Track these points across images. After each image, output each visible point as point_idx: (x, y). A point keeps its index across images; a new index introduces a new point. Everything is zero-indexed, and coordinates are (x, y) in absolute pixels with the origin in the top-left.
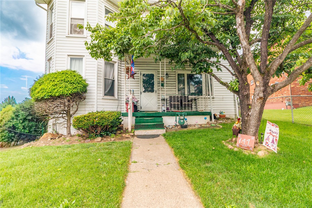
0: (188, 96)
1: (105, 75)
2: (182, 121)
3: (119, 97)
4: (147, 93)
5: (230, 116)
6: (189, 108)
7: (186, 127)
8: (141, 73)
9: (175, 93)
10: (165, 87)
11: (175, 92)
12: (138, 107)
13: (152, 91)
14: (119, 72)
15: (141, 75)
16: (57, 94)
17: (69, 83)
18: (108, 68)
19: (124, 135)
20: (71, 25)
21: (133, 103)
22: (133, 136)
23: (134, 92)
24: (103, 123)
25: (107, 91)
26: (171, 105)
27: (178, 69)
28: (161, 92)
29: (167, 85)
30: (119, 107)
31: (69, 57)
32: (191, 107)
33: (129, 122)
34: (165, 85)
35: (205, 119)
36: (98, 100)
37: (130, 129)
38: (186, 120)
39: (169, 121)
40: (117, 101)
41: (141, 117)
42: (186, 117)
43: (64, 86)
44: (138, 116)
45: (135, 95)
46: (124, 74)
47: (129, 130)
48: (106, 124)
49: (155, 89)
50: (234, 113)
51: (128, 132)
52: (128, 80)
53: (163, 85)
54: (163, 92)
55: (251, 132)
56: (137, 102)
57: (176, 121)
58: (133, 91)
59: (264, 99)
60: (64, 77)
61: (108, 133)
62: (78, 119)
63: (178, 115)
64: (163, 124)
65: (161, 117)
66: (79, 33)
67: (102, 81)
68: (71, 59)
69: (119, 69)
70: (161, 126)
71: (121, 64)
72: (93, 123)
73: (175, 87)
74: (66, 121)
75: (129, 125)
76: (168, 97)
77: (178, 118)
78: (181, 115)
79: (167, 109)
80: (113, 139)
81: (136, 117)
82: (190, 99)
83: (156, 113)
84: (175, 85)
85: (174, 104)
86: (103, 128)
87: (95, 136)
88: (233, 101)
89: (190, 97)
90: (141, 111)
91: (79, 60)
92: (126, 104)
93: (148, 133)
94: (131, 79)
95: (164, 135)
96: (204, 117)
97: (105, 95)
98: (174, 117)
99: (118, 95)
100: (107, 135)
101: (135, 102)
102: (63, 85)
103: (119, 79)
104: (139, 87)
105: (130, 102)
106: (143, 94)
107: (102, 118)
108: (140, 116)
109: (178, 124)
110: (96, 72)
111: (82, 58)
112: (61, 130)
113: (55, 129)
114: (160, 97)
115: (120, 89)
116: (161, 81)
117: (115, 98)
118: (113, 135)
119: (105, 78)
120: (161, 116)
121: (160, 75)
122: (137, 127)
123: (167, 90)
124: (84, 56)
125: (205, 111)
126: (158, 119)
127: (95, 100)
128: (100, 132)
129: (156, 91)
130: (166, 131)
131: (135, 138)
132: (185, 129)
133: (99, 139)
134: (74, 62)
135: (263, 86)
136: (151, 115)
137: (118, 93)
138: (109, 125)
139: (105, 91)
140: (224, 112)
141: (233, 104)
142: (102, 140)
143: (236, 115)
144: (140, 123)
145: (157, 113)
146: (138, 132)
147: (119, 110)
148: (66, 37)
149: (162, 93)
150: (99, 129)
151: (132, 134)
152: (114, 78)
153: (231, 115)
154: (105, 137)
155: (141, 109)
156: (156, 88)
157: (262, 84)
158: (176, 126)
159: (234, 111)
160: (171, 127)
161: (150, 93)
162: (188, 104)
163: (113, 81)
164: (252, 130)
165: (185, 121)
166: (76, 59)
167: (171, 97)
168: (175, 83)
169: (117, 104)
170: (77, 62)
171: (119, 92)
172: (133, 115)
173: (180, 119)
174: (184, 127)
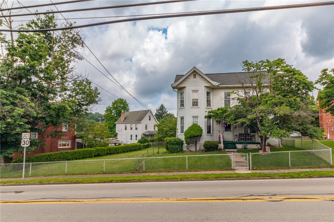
1: (207, 124)
3: (213, 134)
4: (227, 132)
7: (247, 149)
9: (243, 132)
10: (237, 129)
12: (224, 139)
14: (213, 121)
16: (197, 135)
18: (208, 120)
20: (193, 102)
22: (225, 151)
26: (240, 138)
32: (252, 140)
33: (221, 146)
34: (237, 128)
35: (257, 146)
36: (205, 136)
37: (222, 149)
38: (247, 146)
39: (239, 146)
40: (212, 136)
41: (226, 144)
42: (247, 145)
46: (215, 122)
49: (231, 130)
50: (278, 143)
52: (217, 125)
54: (236, 131)
56: (224, 137)
63: (243, 144)
66: (196, 106)
67: (206, 127)
68: (193, 117)
70: (236, 148)
76: (238, 134)
77: (243, 145)
78: (245, 144)
79: (238, 140)
84: (242, 127)
85: (242, 138)
89: (251, 134)
90: (226, 142)
91: (196, 118)
92: (219, 138)
93: (230, 150)
94: (219, 125)
95: (237, 151)
97: (208, 133)
98: (242, 145)
103: (213, 125)
104: (223, 129)
106: (225, 132)
109: (243, 148)
110: (204, 124)
114: (235, 134)
115: (213, 130)
117: (211, 134)
122: (225, 148)
126: (234, 145)
132: (246, 150)
136: (231, 143)
137: (212, 132)
139: (207, 131)
143: (279, 144)
144: (226, 146)
145: (233, 142)
146: (226, 150)
148: (191, 108)
158: (242, 148)
159: (278, 142)
160: (240, 149)
161: (229, 132)
163: (210, 126)
166: (194, 117)
167: (240, 134)
172: (223, 143)
173: (244, 146)
174: (245, 148)
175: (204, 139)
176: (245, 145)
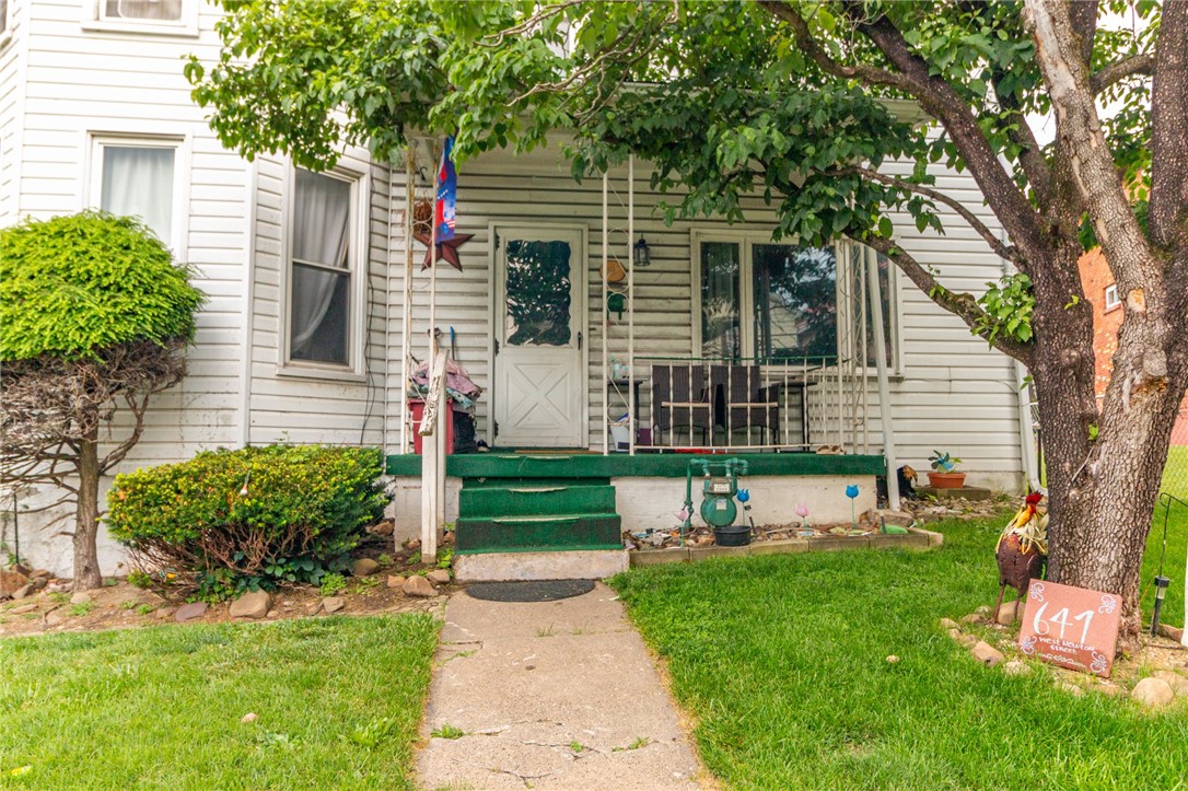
0: (756, 369)
1: (299, 245)
2: (722, 505)
3: (376, 366)
4: (528, 347)
5: (988, 480)
6: (763, 433)
7: (743, 537)
8: (497, 237)
9: (686, 347)
10: (630, 317)
11: (684, 344)
12: (479, 424)
13: (559, 336)
14: (378, 227)
15: (497, 246)
17: (90, 285)
18: (317, 208)
19: (393, 581)
21: (452, 402)
22: (447, 586)
23: (460, 342)
24: (277, 515)
25: (304, 336)
26: (661, 415)
27: (701, 215)
28: (605, 343)
29: (641, 304)
30: (374, 423)
31: (96, 141)
32: (776, 430)
33: (423, 504)
34: (630, 303)
35: (852, 493)
36: (257, 386)
37: (429, 549)
38: (744, 498)
39: (652, 505)
40: (362, 393)
41: (491, 479)
42: (742, 485)
43: (64, 304)
44: (476, 473)
45: (463, 355)
46: (401, 240)
47: (425, 551)
48: (296, 515)
49: (574, 326)
50: (1011, 465)
51: (420, 565)
52: (428, 273)
53: (617, 305)
54: (618, 343)
55: (1101, 573)
56: (473, 396)
57: (689, 503)
58: (454, 335)
59: (1172, 386)
60: (67, 253)
61: (308, 567)
62: (139, 486)
63: (698, 473)
64: (618, 519)
65: (607, 480)
67: (281, 276)
68: (111, 154)
69: (378, 213)
70: (604, 531)
71: (387, 183)
72: (223, 510)
73: (683, 318)
74: (75, 497)
75: (425, 527)
76: (646, 370)
77: (698, 486)
78: (719, 473)
79: (642, 436)
80: (331, 604)
81: (469, 480)
82: (767, 384)
83: (575, 459)
84: (684, 305)
85: (681, 414)
86: (279, 541)
87: (235, 583)
88: (1007, 399)
89: (767, 370)
90: (494, 449)
91: (154, 160)
92: (412, 406)
93: (530, 569)
94: (443, 270)
95: (621, 584)
96: (842, 483)
97: (296, 355)
98: (681, 484)
99: (368, 359)
100: (303, 577)
101: (462, 398)
102: (60, 296)
103: (376, 268)
104: (488, 315)
105: (435, 397)
106: (507, 351)
107: (276, 484)
108: (491, 473)
109: (697, 521)
110: (245, 225)
111: (172, 151)
112: (45, 547)
113: (11, 544)
114: (604, 370)
115: (377, 324)
116: (611, 284)
117: (352, 371)
118: (334, 580)
119: (294, 263)
120: (607, 474)
121: (605, 250)
122: (467, 535)
123: (642, 330)
124: (180, 138)
125: (850, 452)
126: (593, 494)
127: (240, 385)
128: (264, 563)
129: (580, 339)
130: (633, 563)
131: (460, 597)
132: (740, 553)
133: (257, 600)
134: (122, 170)
135: (1167, 318)
136: (551, 471)
137: (368, 344)
138: (314, 522)
139: (295, 332)
140: (957, 460)
141: (1007, 412)
142: (270, 606)
143: (1021, 473)
144: (489, 512)
145: (582, 456)
146: (477, 566)
147: (372, 439)
148: (86, 30)
149: (610, 350)
150: (256, 547)
151: (442, 575)
152: (345, 264)
153: (994, 477)
154: (288, 592)
155: (496, 434)
156: (578, 320)
157: (1158, 308)
158: (689, 530)
159: (1010, 452)
160: (657, 538)
161: (547, 349)
162: (758, 415)
163: (343, 279)
164: (1105, 557)
165: (740, 506)
166: (136, 154)
167: (660, 371)
168: (685, 291)
169: (361, 407)
170: (144, 172)
171: (376, 338)
172: (451, 471)
173: (711, 495)
174: (731, 536)
175: (239, 418)
176: (722, 487)
